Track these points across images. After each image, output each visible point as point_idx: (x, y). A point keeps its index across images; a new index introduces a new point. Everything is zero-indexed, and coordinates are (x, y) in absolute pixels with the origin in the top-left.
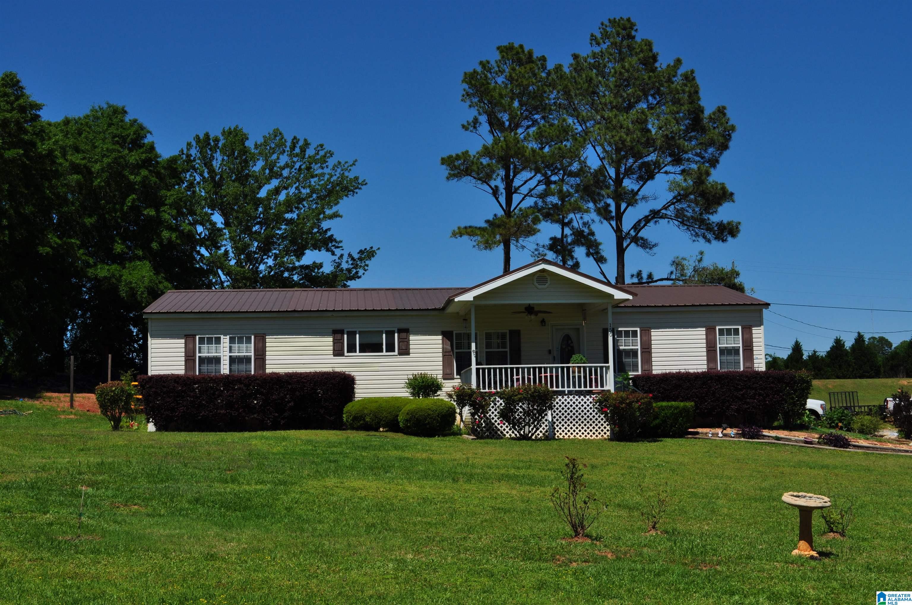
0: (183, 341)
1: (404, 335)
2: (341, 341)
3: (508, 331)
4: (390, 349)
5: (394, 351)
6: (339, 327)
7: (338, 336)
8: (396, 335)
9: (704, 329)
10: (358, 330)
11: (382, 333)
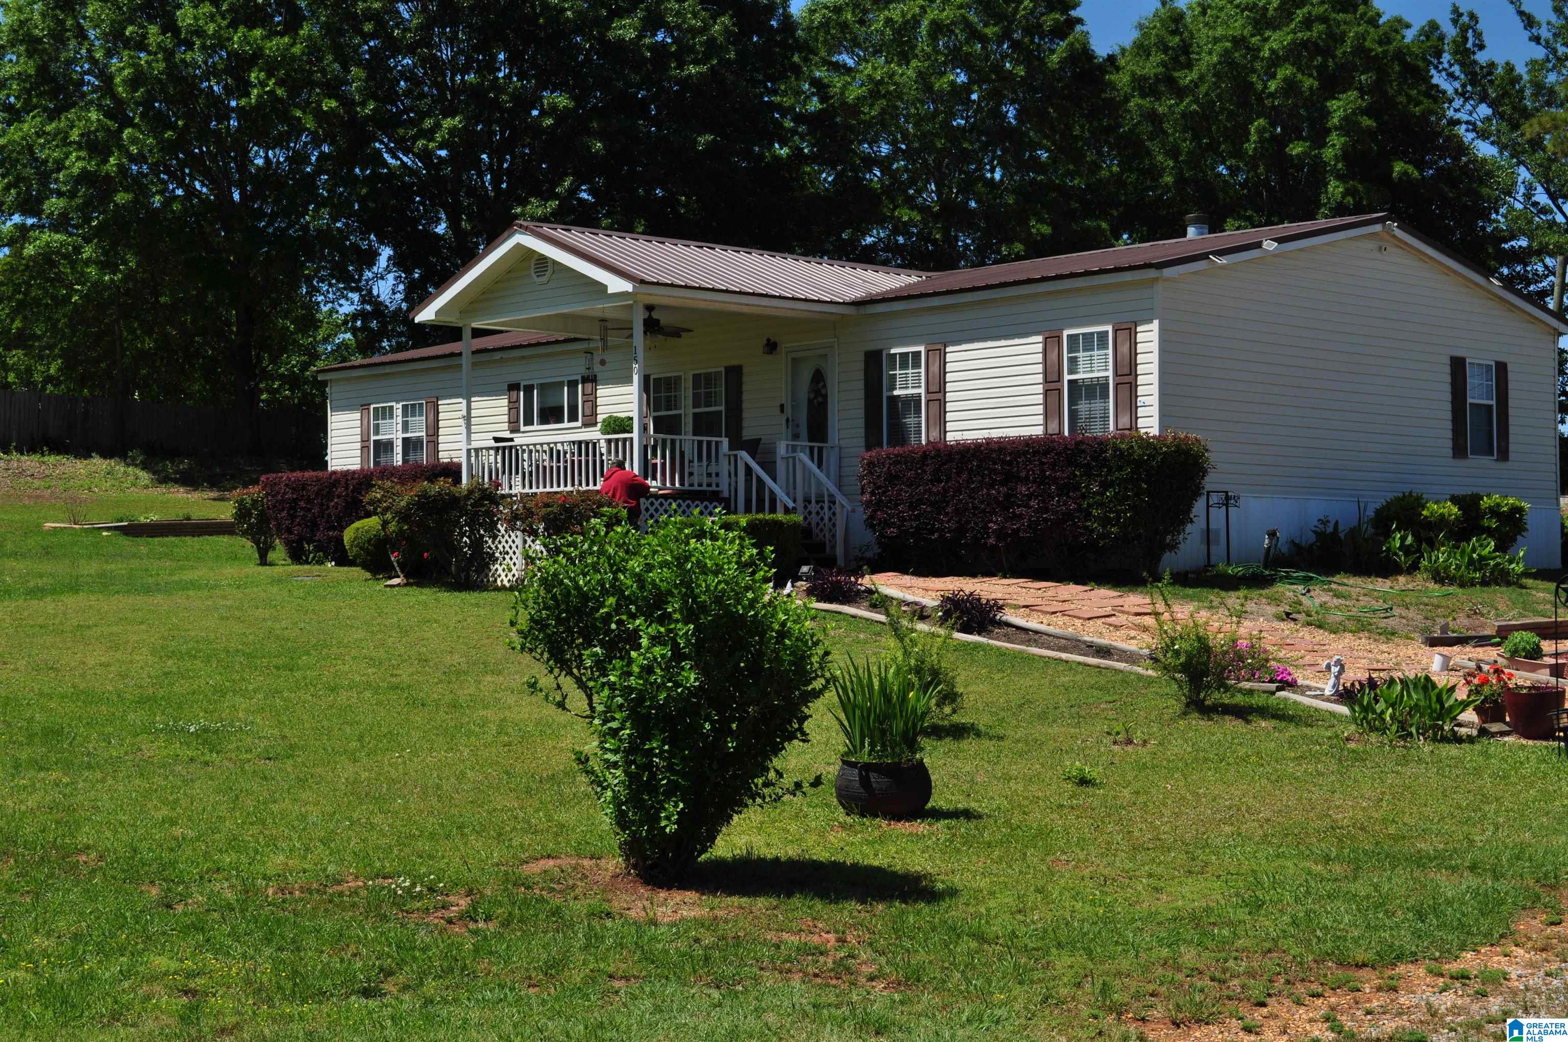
0: (357, 415)
1: (589, 386)
2: (516, 405)
3: (723, 369)
4: (573, 417)
5: (577, 420)
6: (513, 379)
7: (514, 393)
8: (580, 386)
9: (1040, 338)
10: (535, 382)
11: (561, 384)
